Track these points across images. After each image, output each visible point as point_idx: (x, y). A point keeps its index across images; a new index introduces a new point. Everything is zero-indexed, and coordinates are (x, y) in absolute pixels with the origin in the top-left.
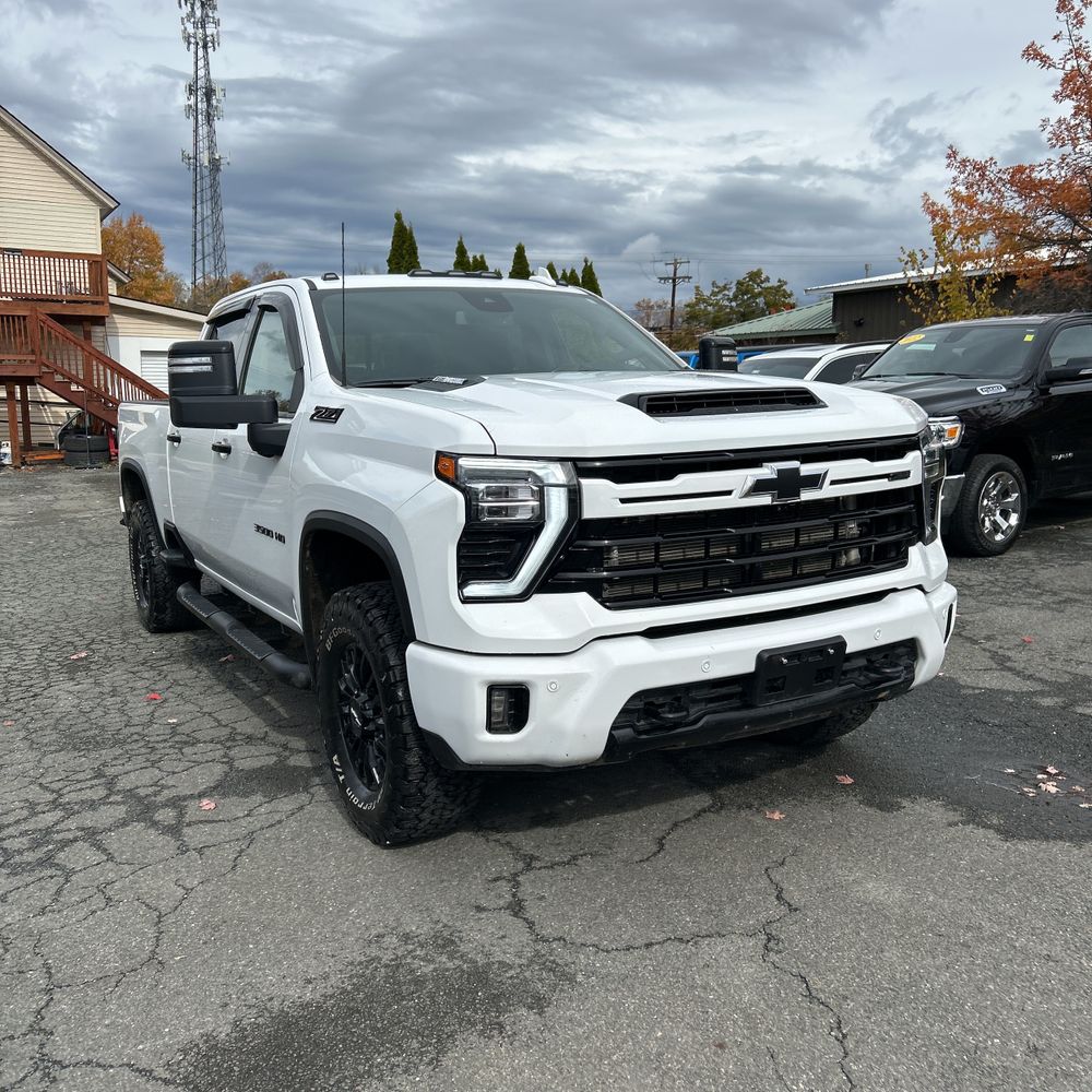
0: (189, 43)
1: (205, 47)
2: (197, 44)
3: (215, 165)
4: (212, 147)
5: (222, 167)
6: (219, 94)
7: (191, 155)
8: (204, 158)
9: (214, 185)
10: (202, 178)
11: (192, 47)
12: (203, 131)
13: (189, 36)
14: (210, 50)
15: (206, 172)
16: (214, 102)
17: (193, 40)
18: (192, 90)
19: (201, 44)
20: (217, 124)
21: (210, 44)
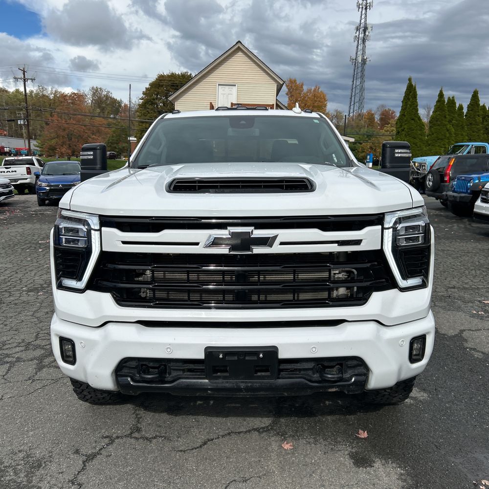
0: (359, 8)
1: (366, 9)
2: (363, 8)
3: (364, 61)
4: (363, 54)
5: (367, 62)
6: (369, 29)
7: (354, 58)
8: (360, 59)
9: (363, 71)
10: (358, 68)
11: (360, 10)
12: (360, 47)
13: (360, 5)
14: (368, 10)
15: (360, 65)
16: (367, 33)
17: (361, 6)
18: (358, 29)
19: (364, 8)
20: (367, 43)
21: (368, 7)
